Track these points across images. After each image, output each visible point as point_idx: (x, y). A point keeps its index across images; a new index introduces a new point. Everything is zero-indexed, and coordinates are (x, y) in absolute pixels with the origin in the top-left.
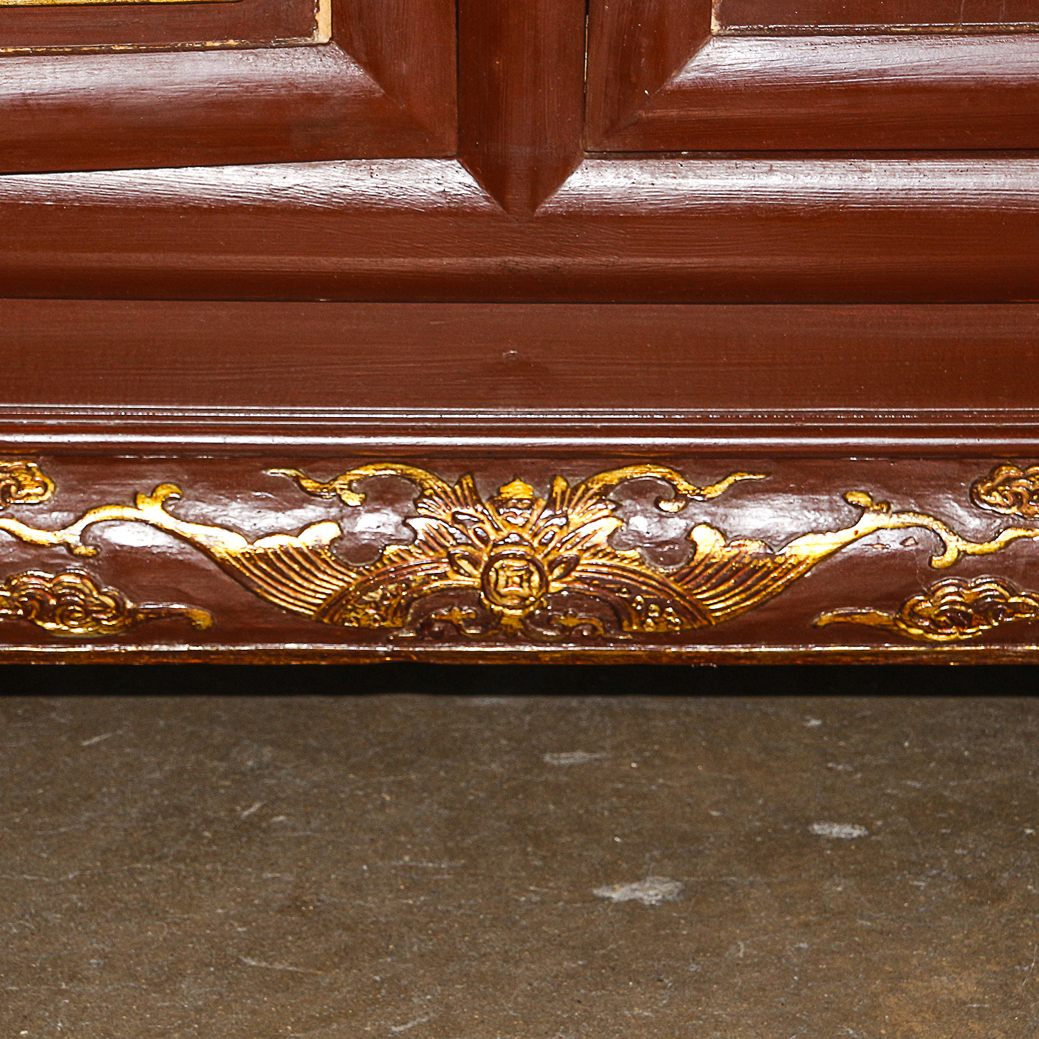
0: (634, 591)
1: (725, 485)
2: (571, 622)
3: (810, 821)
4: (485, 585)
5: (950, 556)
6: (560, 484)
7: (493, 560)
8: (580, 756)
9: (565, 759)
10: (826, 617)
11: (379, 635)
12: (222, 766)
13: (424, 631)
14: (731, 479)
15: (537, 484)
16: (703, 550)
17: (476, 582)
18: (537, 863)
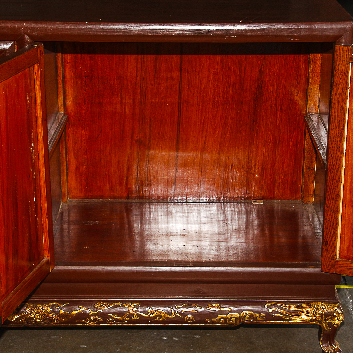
0: (53, 318)
1: (64, 305)
2: (46, 322)
3: (80, 345)
4: (35, 317)
5: (91, 314)
6: (44, 305)
7: (36, 314)
8: (55, 337)
9: (53, 337)
10: (77, 321)
11: (22, 323)
12: (10, 338)
13: (28, 323)
14: (65, 304)
15: (41, 305)
16: (61, 313)
17: (34, 317)
18: (45, 351)
